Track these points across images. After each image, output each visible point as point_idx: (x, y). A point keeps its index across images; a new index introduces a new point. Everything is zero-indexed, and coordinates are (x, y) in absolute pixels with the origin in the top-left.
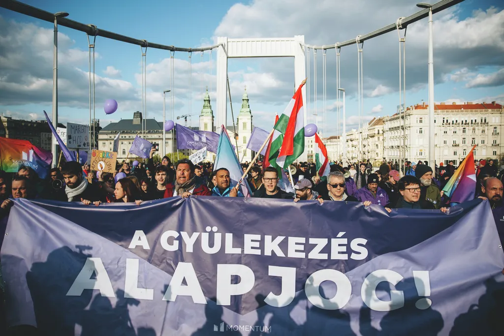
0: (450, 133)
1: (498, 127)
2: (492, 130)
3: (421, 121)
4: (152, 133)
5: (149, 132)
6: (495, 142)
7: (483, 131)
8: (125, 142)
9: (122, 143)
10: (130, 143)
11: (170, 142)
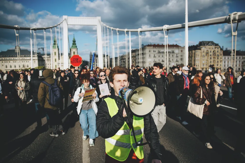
0: (161, 56)
1: (178, 54)
2: (176, 55)
3: (150, 52)
4: (26, 57)
5: (25, 56)
6: (177, 60)
7: (173, 56)
8: (11, 61)
9: (10, 62)
10: (14, 62)
11: (37, 61)
